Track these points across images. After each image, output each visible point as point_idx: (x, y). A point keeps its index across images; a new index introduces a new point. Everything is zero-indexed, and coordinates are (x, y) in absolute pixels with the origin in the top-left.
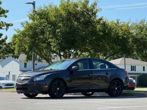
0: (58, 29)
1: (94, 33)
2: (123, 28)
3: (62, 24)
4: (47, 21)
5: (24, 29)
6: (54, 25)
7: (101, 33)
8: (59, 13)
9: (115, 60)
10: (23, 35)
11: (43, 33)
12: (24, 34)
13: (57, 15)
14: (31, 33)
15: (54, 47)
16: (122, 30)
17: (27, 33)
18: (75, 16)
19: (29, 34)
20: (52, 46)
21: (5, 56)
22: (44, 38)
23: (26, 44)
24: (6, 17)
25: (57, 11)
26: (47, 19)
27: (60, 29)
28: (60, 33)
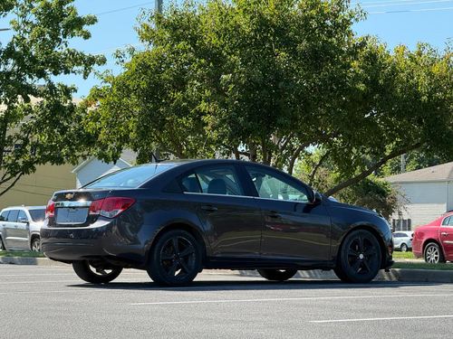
0: (226, 74)
1: (338, 84)
2: (435, 70)
3: (240, 55)
4: (194, 46)
5: (123, 71)
6: (215, 59)
7: (361, 86)
8: (231, 22)
9: (432, 168)
10: (119, 89)
11: (180, 83)
12: (123, 87)
13: (226, 29)
14: (144, 85)
15: (214, 128)
16: (430, 74)
17: (132, 84)
18: (280, 31)
19: (138, 85)
20: (207, 125)
21: (77, 154)
22: (184, 99)
23: (130, 117)
24: (87, 36)
25: (226, 16)
26: (193, 40)
27: (234, 74)
28: (232, 86)
